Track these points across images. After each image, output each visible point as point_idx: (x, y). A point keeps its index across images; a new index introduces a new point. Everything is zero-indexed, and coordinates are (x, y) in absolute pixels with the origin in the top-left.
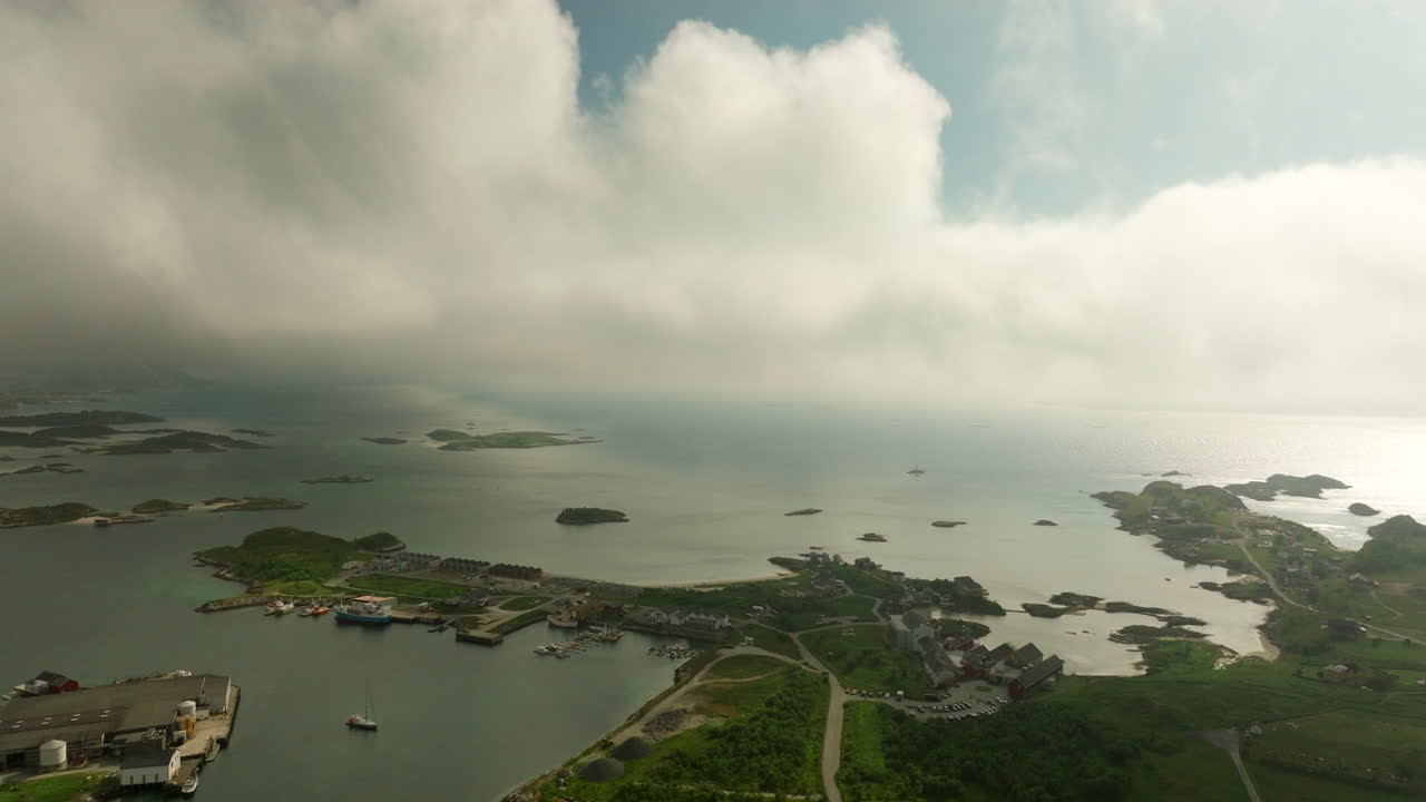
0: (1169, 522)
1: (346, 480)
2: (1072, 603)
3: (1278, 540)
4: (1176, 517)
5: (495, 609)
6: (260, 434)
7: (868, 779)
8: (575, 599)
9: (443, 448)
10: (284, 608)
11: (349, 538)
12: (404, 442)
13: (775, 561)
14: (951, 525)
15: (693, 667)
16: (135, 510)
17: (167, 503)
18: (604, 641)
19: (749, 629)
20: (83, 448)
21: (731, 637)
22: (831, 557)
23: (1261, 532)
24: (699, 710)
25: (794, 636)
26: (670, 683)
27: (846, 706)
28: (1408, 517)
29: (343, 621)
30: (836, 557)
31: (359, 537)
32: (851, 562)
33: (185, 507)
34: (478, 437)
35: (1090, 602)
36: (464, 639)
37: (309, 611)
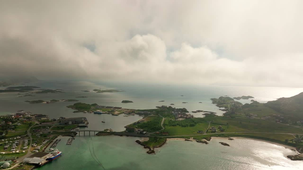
0: (220, 102)
1: (83, 97)
2: (199, 111)
3: (234, 104)
4: (221, 101)
5: (116, 112)
6: (61, 90)
7: (166, 125)
8: (128, 111)
9: (97, 92)
10: (86, 112)
11: (90, 104)
12: (89, 91)
13: (157, 107)
14: (185, 103)
15: (145, 117)
16: (51, 101)
17: (56, 100)
18: (133, 115)
19: (153, 113)
20: (31, 92)
21: (150, 114)
22: (165, 106)
23: (232, 103)
24: (146, 120)
25: (159, 114)
26: (142, 119)
27: (165, 120)
28: (256, 101)
29: (95, 113)
30: (166, 106)
31: (92, 104)
32: (168, 107)
33: (59, 101)
34: (103, 90)
35: (202, 111)
36: (113, 115)
37: (90, 112)
